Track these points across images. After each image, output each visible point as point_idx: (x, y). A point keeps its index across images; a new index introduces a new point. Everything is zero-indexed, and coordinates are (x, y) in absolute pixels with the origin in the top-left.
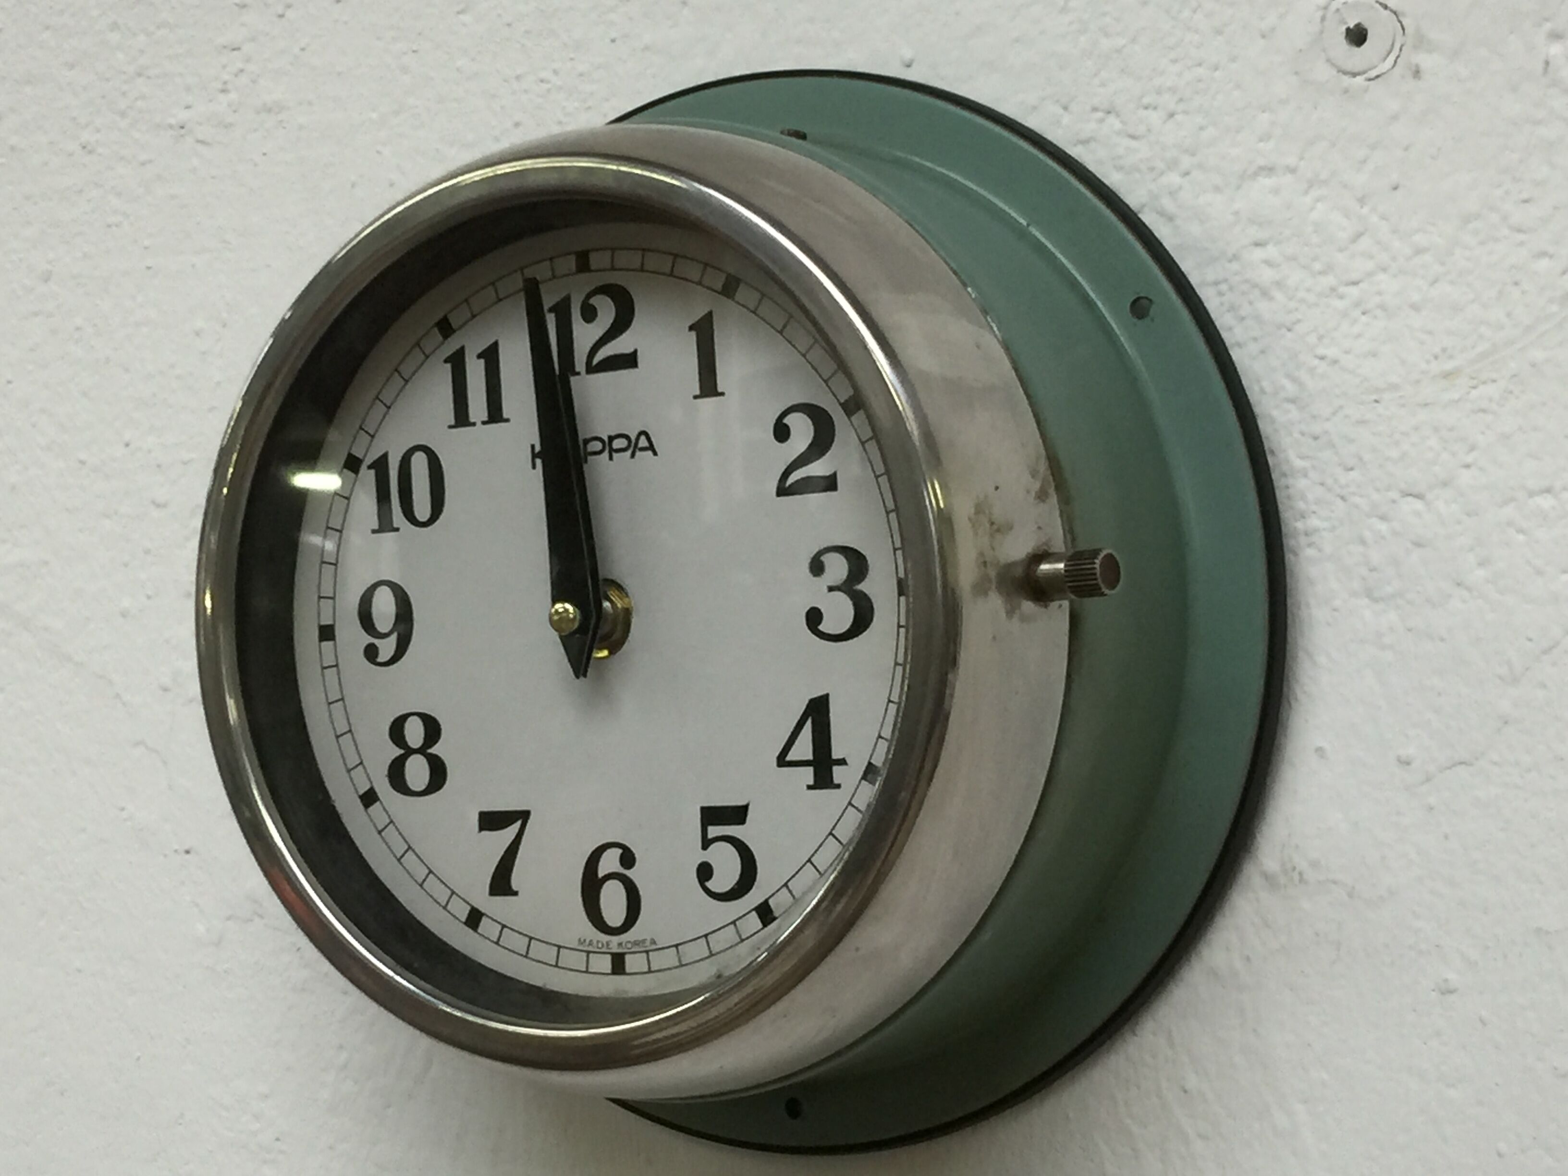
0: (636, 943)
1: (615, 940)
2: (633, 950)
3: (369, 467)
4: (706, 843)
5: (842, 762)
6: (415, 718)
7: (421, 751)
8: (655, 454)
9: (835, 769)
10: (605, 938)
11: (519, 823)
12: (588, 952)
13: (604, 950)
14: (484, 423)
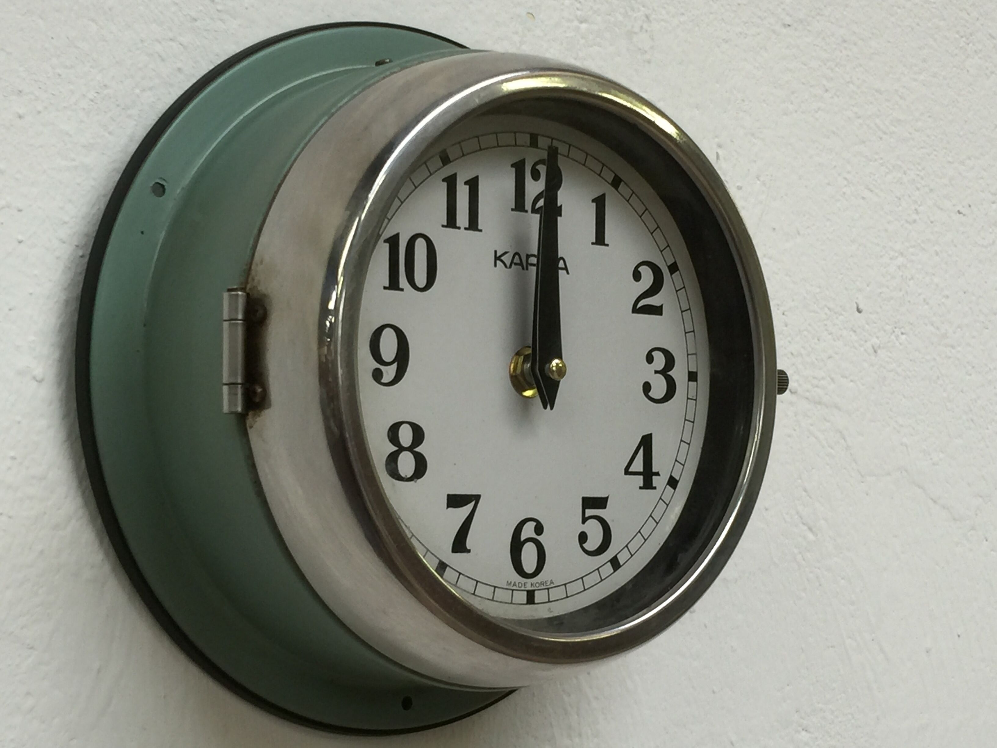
0: (542, 583)
1: (529, 581)
2: (540, 588)
3: (386, 241)
4: (584, 520)
5: (657, 474)
6: (408, 426)
7: (410, 449)
8: (568, 273)
9: (654, 477)
10: (524, 580)
11: (473, 503)
12: (513, 590)
13: (523, 588)
14: (466, 229)
